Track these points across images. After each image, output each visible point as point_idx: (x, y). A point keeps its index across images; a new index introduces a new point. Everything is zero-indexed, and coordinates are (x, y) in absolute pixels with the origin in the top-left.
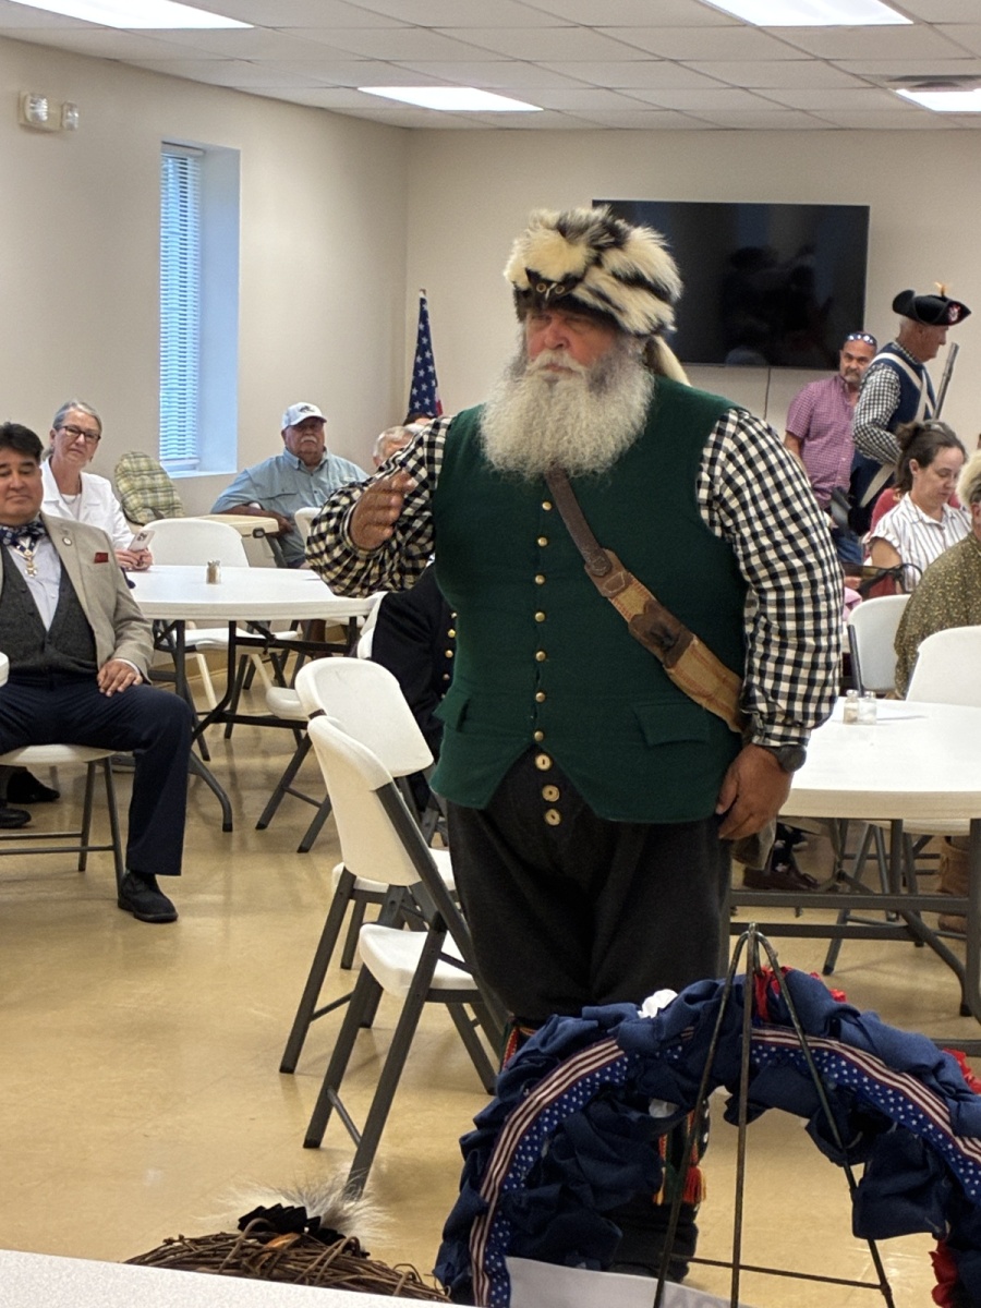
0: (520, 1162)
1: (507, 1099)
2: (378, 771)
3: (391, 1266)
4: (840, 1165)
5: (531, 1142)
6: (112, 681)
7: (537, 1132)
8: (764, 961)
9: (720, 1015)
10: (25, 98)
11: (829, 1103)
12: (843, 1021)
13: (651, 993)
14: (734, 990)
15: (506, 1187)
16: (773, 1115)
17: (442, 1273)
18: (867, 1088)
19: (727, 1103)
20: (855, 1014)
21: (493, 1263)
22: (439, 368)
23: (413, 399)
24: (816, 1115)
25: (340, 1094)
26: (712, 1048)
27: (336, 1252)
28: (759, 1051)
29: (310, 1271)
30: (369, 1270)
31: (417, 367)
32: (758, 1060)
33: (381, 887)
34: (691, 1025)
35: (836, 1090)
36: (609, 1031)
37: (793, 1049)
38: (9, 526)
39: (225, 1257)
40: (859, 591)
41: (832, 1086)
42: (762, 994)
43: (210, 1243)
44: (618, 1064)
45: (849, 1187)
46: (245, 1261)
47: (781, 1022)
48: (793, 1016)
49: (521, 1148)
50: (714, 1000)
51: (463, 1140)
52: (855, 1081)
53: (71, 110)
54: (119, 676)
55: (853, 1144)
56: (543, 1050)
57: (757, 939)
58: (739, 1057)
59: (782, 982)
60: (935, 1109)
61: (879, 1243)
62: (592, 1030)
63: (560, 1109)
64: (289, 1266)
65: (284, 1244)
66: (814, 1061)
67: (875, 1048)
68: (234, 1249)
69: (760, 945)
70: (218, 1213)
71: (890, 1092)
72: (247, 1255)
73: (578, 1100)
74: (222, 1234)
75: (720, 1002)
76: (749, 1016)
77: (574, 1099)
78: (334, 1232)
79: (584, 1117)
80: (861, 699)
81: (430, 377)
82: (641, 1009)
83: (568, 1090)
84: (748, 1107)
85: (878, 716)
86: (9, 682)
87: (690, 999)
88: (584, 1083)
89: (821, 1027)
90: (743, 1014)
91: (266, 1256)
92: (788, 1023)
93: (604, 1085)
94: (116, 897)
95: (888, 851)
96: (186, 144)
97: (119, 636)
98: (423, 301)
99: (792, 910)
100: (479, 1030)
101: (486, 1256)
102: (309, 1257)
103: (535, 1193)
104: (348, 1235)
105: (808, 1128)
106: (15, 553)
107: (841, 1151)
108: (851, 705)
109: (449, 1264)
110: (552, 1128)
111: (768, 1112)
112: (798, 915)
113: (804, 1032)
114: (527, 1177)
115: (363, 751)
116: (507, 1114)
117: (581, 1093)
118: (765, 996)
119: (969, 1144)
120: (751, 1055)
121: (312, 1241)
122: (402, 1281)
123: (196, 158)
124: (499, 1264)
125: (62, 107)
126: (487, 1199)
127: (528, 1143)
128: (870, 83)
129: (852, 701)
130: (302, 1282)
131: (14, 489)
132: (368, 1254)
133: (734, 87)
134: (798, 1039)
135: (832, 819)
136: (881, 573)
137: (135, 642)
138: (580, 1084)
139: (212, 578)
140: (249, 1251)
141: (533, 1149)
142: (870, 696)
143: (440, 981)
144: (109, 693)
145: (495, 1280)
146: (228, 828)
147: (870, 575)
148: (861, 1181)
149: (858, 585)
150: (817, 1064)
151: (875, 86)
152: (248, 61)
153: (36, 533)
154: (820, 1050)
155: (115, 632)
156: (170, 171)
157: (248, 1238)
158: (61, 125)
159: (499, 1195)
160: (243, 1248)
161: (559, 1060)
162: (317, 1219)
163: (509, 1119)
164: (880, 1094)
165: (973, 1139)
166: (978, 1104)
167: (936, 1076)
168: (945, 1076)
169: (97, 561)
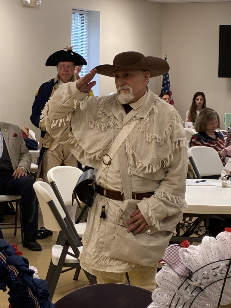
6: (19, 174)
22: (171, 80)
23: (162, 90)
31: (164, 80)
53: (39, 0)
96: (83, 10)
97: (20, 159)
123: (86, 14)
158: (36, 5)
165: (12, 266)
166: (14, 257)
167: (5, 249)
168: (8, 250)
169: (14, 136)
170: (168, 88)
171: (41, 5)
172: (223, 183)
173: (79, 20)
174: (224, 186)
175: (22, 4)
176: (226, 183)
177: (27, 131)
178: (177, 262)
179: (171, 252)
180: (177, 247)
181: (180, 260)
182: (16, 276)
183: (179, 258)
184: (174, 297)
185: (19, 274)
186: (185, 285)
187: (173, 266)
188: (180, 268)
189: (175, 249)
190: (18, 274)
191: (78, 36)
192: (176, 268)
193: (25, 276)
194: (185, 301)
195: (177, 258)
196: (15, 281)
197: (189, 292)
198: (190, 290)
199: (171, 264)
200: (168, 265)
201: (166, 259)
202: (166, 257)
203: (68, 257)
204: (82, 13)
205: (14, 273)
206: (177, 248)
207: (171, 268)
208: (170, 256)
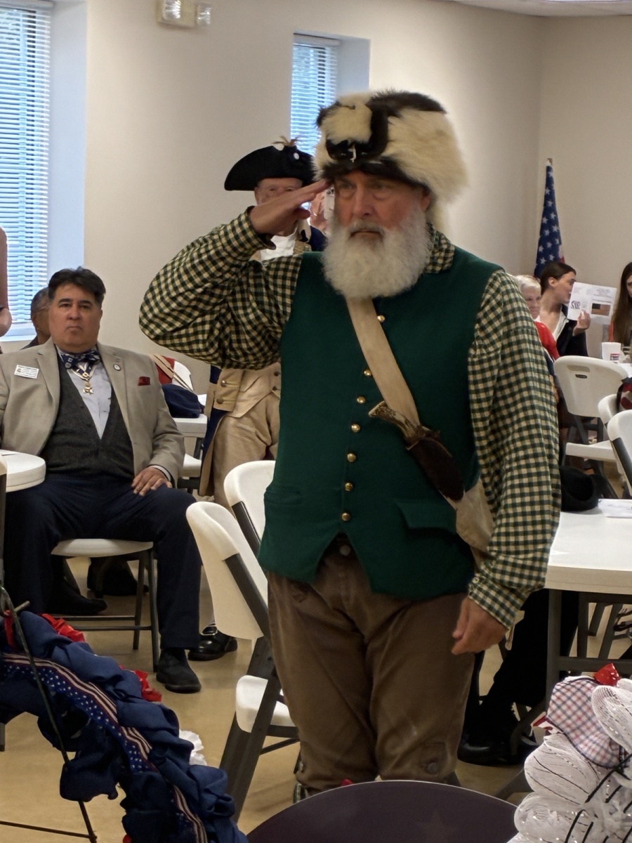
2: (228, 545)
6: (145, 485)
12: (56, 648)
18: (71, 694)
20: (67, 643)
22: (563, 228)
23: (539, 255)
24: (42, 715)
31: (543, 227)
37: (30, 668)
38: (71, 353)
42: (9, 629)
45: (63, 761)
47: (20, 649)
48: (24, 644)
52: (65, 689)
53: (204, 9)
54: (151, 480)
55: (75, 736)
60: (110, 708)
67: (72, 665)
71: (85, 696)
81: (556, 235)
96: (324, 36)
97: (155, 447)
98: (549, 169)
105: (38, 723)
106: (74, 376)
113: (33, 654)
118: (12, 631)
119: (131, 732)
123: (333, 47)
125: (196, 6)
134: (29, 660)
137: (168, 452)
143: (278, 718)
144: (142, 493)
148: (71, 762)
153: (93, 359)
155: (152, 443)
156: (311, 59)
158: (196, 22)
164: (79, 699)
165: (134, 729)
166: (140, 705)
167: (114, 686)
168: (122, 685)
169: (140, 384)
170: (555, 249)
171: (209, 23)
173: (312, 63)
175: (160, 20)
177: (168, 365)
178: (584, 723)
179: (569, 698)
180: (584, 682)
181: (594, 720)
182: (143, 759)
183: (589, 714)
184: (575, 821)
185: (151, 751)
186: (607, 788)
187: (572, 735)
188: (594, 743)
189: (579, 690)
190: (148, 751)
191: (308, 108)
192: (582, 742)
193: (168, 760)
194: (608, 834)
195: (584, 713)
196: (141, 772)
197: (618, 807)
198: (620, 804)
199: (568, 730)
200: (558, 733)
201: (554, 717)
202: (554, 712)
204: (321, 43)
205: (137, 749)
206: (583, 686)
207: (568, 742)
208: (564, 707)
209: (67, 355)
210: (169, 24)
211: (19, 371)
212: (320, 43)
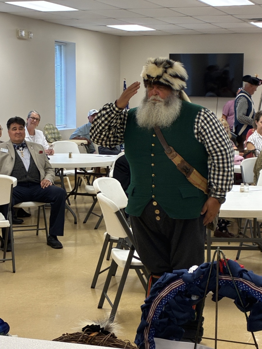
0: (157, 312)
1: (153, 295)
2: (116, 207)
3: (123, 341)
4: (243, 312)
5: (160, 307)
6: (45, 184)
7: (161, 304)
8: (222, 257)
9: (210, 272)
10: (19, 31)
11: (240, 295)
12: (244, 274)
13: (191, 267)
14: (214, 266)
15: (153, 319)
16: (225, 299)
17: (137, 342)
18: (250, 291)
19: (212, 296)
20: (247, 271)
21: (150, 339)
24: (236, 299)
25: (107, 294)
26: (208, 281)
27: (108, 337)
28: (221, 281)
29: (102, 342)
30: (117, 342)
32: (220, 284)
33: (117, 238)
34: (202, 275)
35: (241, 292)
36: (180, 277)
37: (230, 281)
38: (17, 144)
39: (79, 339)
40: (243, 156)
41: (241, 291)
42: (221, 266)
43: (75, 335)
44: (183, 286)
45: (246, 318)
46: (84, 340)
47: (227, 274)
48: (230, 272)
49: (157, 308)
50: (208, 268)
51: (142, 306)
52: (247, 289)
53: (31, 33)
54: (46, 183)
55: (247, 306)
56: (163, 282)
57: (220, 251)
58: (215, 283)
59: (227, 263)
61: (254, 333)
62: (176, 276)
63: (167, 298)
64: (96, 341)
65: (95, 335)
66: (236, 284)
67: (252, 280)
68: (81, 337)
69: (221, 253)
70: (76, 327)
71: (256, 292)
72: (85, 338)
73: (172, 295)
74: (78, 332)
75: (210, 269)
76: (218, 272)
77: (171, 295)
78: (108, 332)
79: (174, 300)
80: (245, 186)
82: (189, 271)
83: (170, 293)
84: (218, 297)
85: (250, 190)
86: (17, 185)
87: (202, 268)
88: (174, 291)
89: (238, 275)
90: (216, 271)
91: (90, 338)
92: (228, 274)
93: (179, 291)
94: (46, 241)
95: (253, 226)
97: (46, 173)
98: (125, 82)
99: (228, 243)
100: (144, 276)
101: (148, 338)
102: (101, 338)
103: (161, 320)
104: (111, 333)
105: (234, 302)
106: (18, 151)
107: (243, 308)
108: (242, 187)
109: (139, 340)
110: (166, 303)
111: (223, 298)
112: (229, 244)
113: (233, 276)
114: (159, 316)
115: (112, 202)
116: (153, 299)
117: (173, 294)
118: (222, 267)
120: (219, 282)
121: (102, 334)
122: (126, 344)
123: (64, 45)
124: (152, 340)
125: (28, 33)
126: (148, 322)
127: (159, 307)
128: (243, 21)
129: (242, 186)
130: (99, 345)
131: (17, 134)
132: (117, 337)
133: (207, 23)
134: (231, 278)
135: (238, 218)
136: (250, 151)
138: (173, 291)
139: (70, 156)
140: (85, 337)
141: (160, 309)
142: (247, 185)
143: (133, 263)
144: (44, 188)
145: (151, 344)
146: (76, 223)
147: (246, 152)
148: (249, 316)
149: (243, 155)
150: (237, 285)
151: (245, 22)
152: (77, 19)
153: (24, 146)
154: (237, 281)
155: (45, 172)
156: (57, 49)
157: (85, 333)
158: (28, 37)
159: (152, 321)
160: (83, 336)
161: (167, 285)
162: (103, 328)
163: (154, 301)
164: (254, 293)
169: (40, 153)
171: (32, 38)
172: (241, 189)
174: (242, 192)
175: (18, 37)
176: (243, 189)
203: (134, 260)
209: (16, 145)
210: (21, 38)
211: (2, 150)
212: (60, 44)
